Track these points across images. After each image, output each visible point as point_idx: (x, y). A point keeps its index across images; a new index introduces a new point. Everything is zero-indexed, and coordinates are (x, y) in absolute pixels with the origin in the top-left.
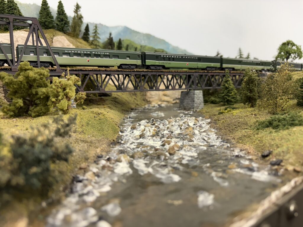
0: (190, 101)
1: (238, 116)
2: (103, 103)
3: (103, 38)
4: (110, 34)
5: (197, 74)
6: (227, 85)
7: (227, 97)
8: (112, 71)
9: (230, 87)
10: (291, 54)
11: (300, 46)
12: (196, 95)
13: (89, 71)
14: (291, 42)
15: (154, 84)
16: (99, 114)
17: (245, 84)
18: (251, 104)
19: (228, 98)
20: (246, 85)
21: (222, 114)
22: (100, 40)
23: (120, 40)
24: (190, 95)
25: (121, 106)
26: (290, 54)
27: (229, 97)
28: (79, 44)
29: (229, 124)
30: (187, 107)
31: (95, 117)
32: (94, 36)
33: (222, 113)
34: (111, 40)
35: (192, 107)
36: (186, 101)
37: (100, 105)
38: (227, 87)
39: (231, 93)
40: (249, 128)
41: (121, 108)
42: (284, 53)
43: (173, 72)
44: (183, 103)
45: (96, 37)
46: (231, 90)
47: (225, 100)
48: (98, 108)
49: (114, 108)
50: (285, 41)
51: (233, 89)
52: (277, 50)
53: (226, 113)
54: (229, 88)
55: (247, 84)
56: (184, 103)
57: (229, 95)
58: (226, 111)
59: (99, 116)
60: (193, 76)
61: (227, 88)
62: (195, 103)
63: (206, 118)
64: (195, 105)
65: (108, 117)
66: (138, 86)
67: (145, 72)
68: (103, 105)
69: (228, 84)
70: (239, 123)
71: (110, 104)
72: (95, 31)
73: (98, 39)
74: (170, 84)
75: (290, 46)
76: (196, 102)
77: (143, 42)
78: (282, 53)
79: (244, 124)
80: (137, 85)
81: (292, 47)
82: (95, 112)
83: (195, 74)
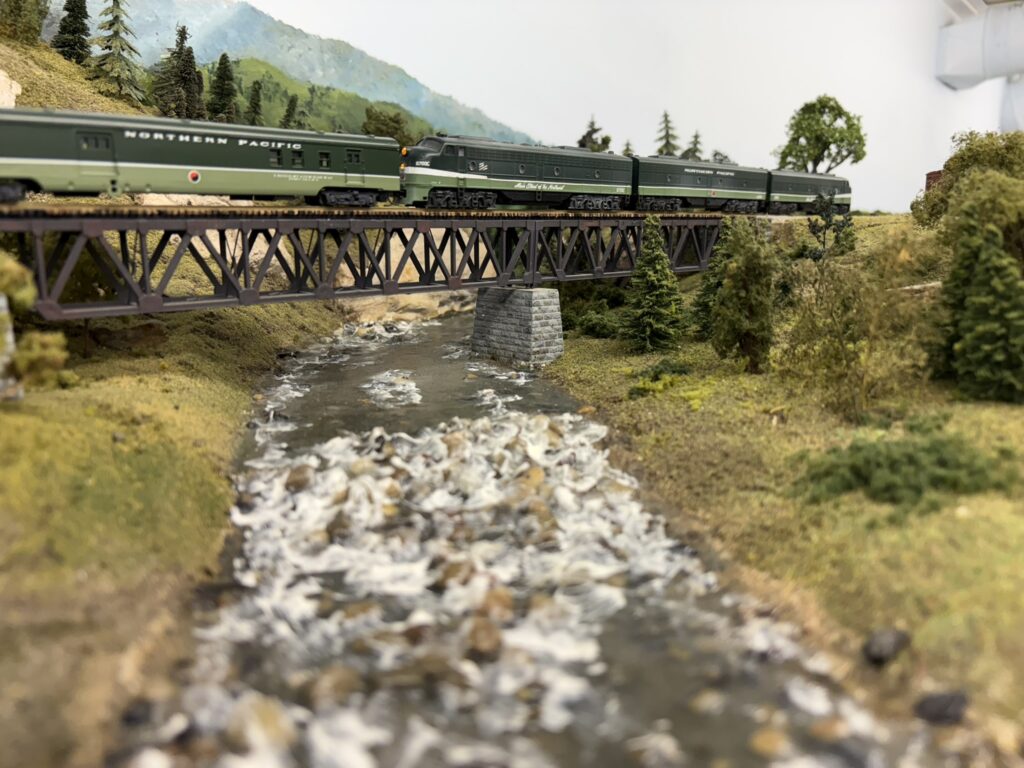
0: (513, 327)
1: (717, 419)
2: (154, 346)
3: (150, 48)
4: (183, 34)
5: (541, 224)
6: (653, 277)
7: (651, 320)
8: (193, 216)
9: (664, 283)
10: (830, 143)
11: (859, 119)
12: (535, 309)
13: (80, 216)
14: (832, 103)
15: (375, 261)
16: (135, 422)
17: (732, 283)
18: (748, 358)
19: (657, 326)
20: (735, 287)
21: (643, 396)
22: (135, 59)
23: (224, 58)
24: (514, 307)
25: (236, 348)
26: (826, 146)
27: (658, 321)
28: (39, 72)
29: (687, 458)
30: (502, 352)
31: (115, 439)
32: (109, 39)
33: (642, 392)
34: (183, 57)
35: (521, 352)
36: (497, 330)
37: (144, 356)
38: (652, 282)
39: (667, 305)
40: (772, 485)
41: (236, 362)
42: (807, 138)
43: (451, 217)
44: (489, 332)
45: (116, 43)
46: (669, 295)
47: (644, 332)
48: (134, 371)
49: (207, 366)
50: (812, 99)
51: (675, 289)
52: (787, 129)
53: (658, 395)
54: (662, 286)
55: (741, 284)
56: (492, 334)
57: (661, 314)
58: (659, 385)
59: (134, 432)
60: (527, 233)
61: (652, 287)
62: (532, 337)
63: (584, 414)
64: (534, 346)
65: (180, 435)
66: (307, 272)
67: (339, 216)
68: (159, 355)
69: (656, 272)
70: (726, 455)
71: (187, 347)
72: (110, 17)
73: (125, 54)
74: (438, 262)
75: (827, 118)
76: (536, 335)
77: (320, 73)
78: (803, 141)
79: (748, 463)
80: (302, 272)
81: (835, 119)
82: (115, 410)
83: (531, 224)
